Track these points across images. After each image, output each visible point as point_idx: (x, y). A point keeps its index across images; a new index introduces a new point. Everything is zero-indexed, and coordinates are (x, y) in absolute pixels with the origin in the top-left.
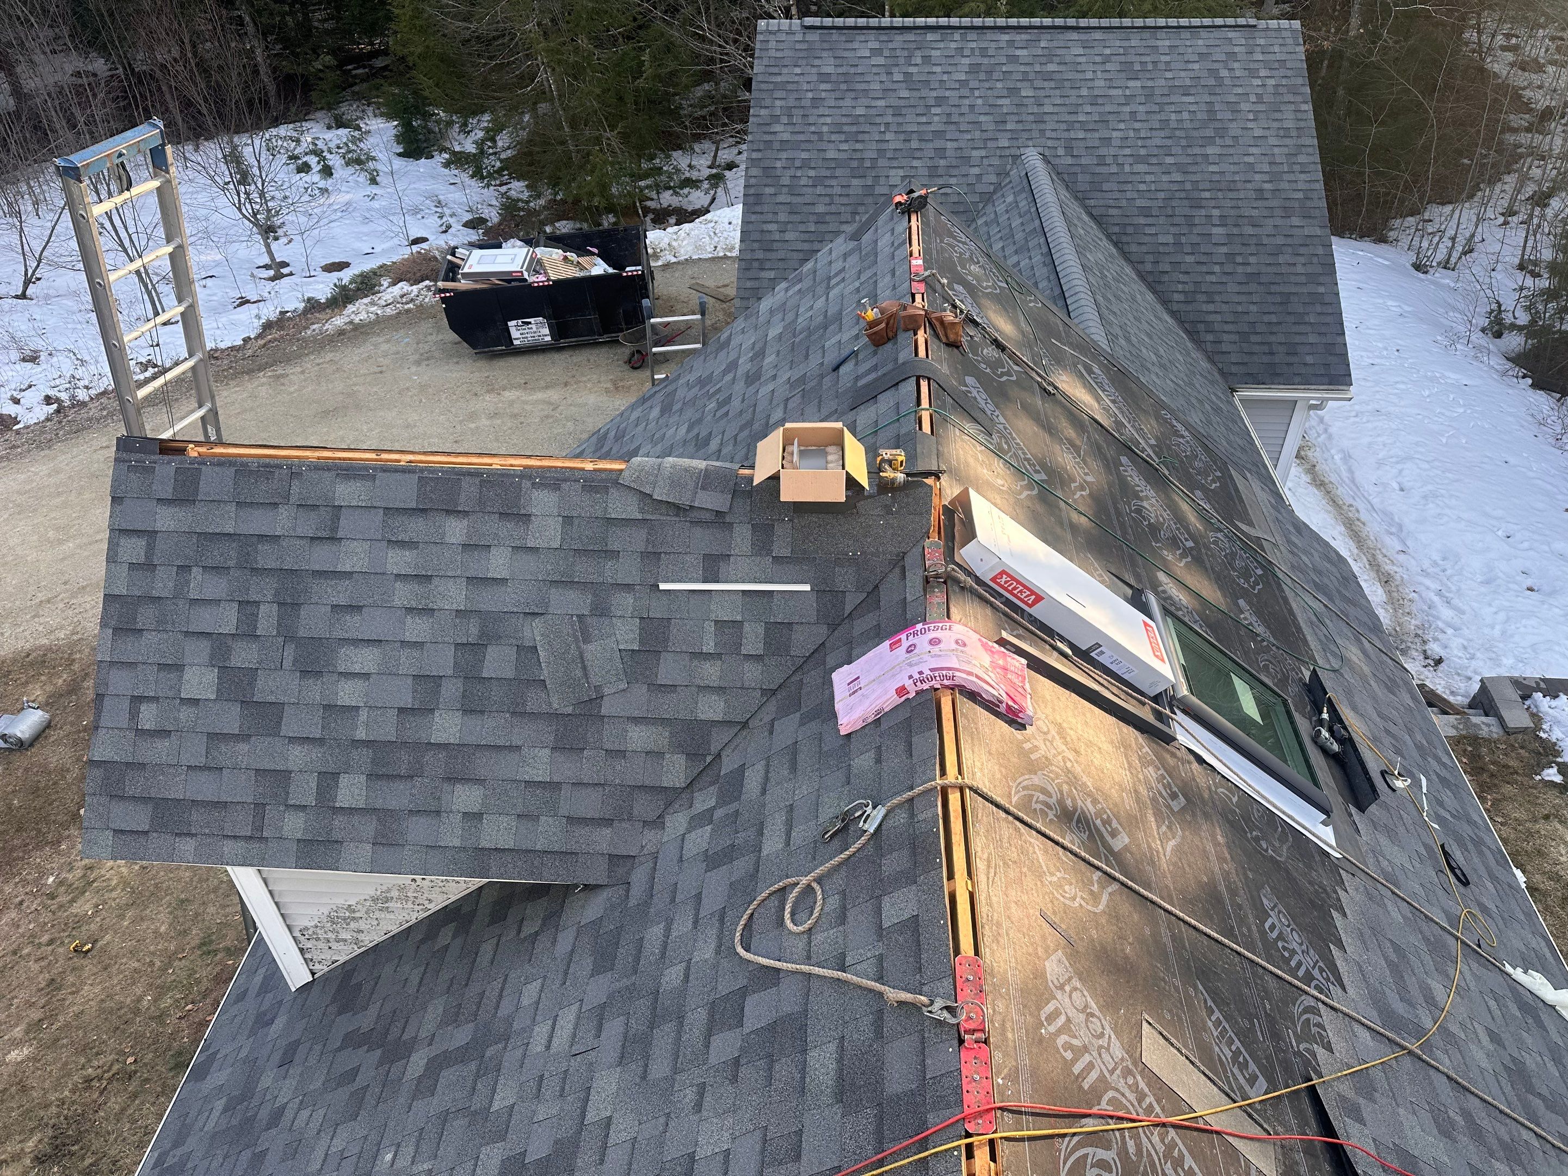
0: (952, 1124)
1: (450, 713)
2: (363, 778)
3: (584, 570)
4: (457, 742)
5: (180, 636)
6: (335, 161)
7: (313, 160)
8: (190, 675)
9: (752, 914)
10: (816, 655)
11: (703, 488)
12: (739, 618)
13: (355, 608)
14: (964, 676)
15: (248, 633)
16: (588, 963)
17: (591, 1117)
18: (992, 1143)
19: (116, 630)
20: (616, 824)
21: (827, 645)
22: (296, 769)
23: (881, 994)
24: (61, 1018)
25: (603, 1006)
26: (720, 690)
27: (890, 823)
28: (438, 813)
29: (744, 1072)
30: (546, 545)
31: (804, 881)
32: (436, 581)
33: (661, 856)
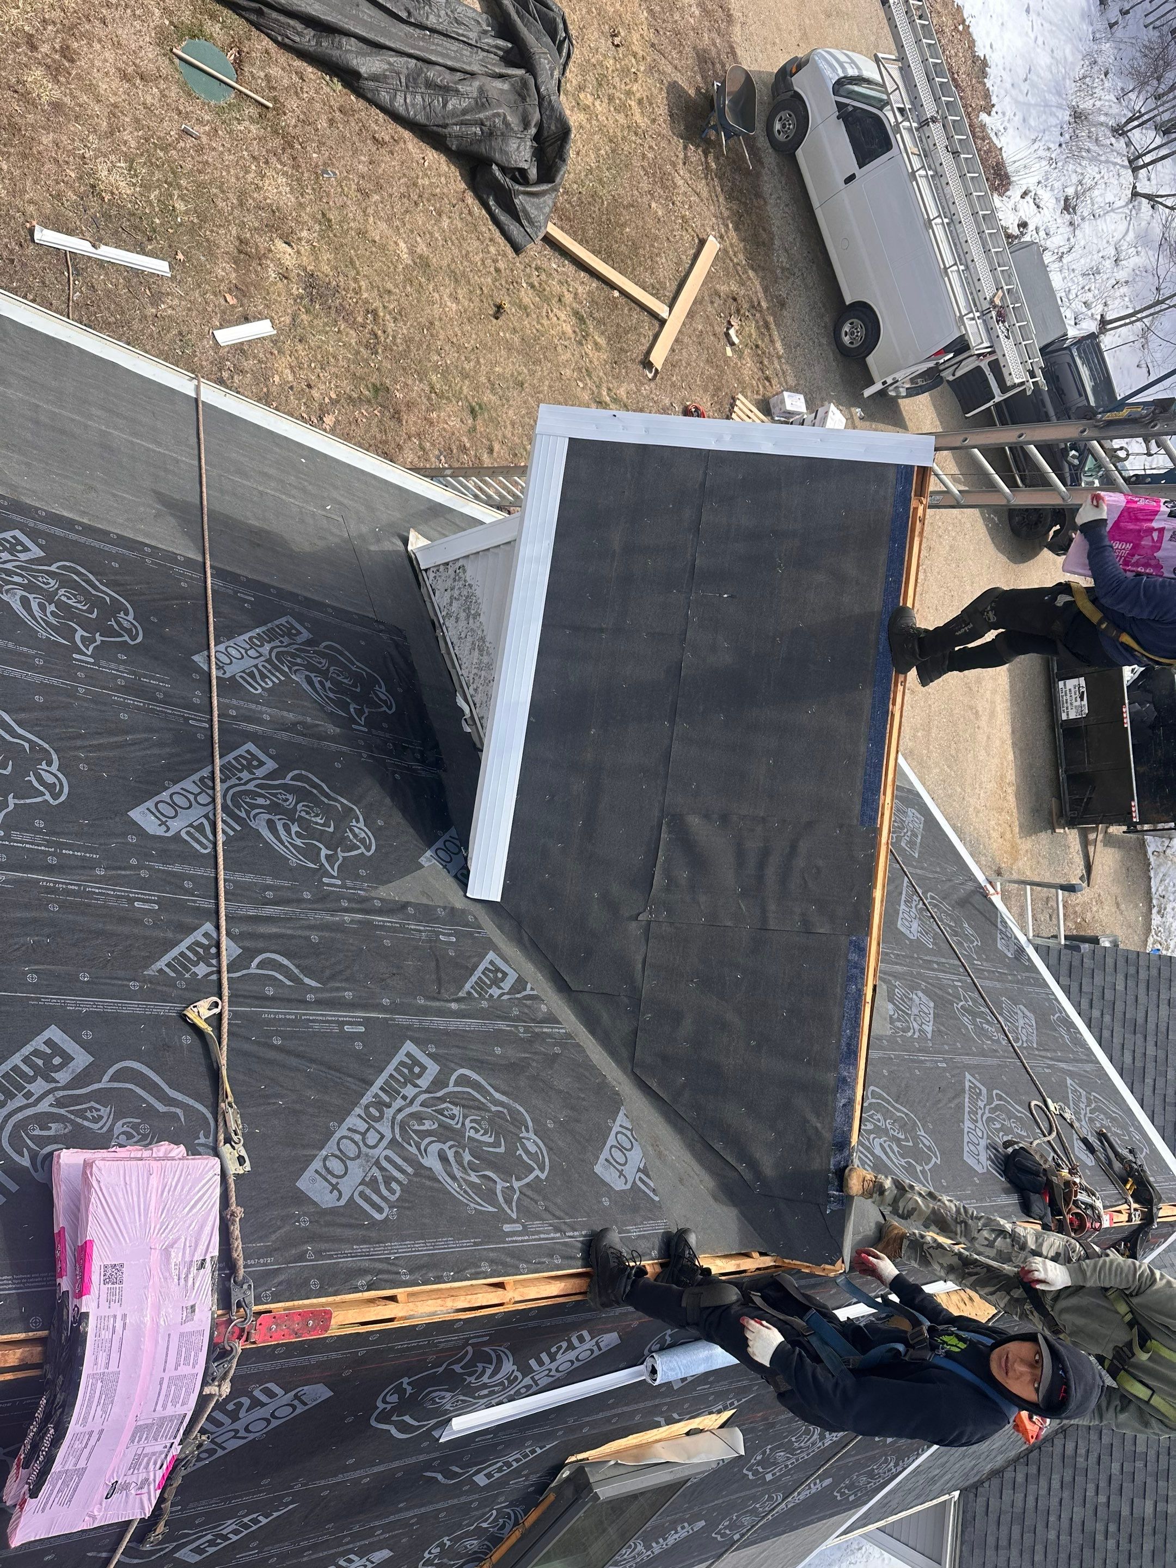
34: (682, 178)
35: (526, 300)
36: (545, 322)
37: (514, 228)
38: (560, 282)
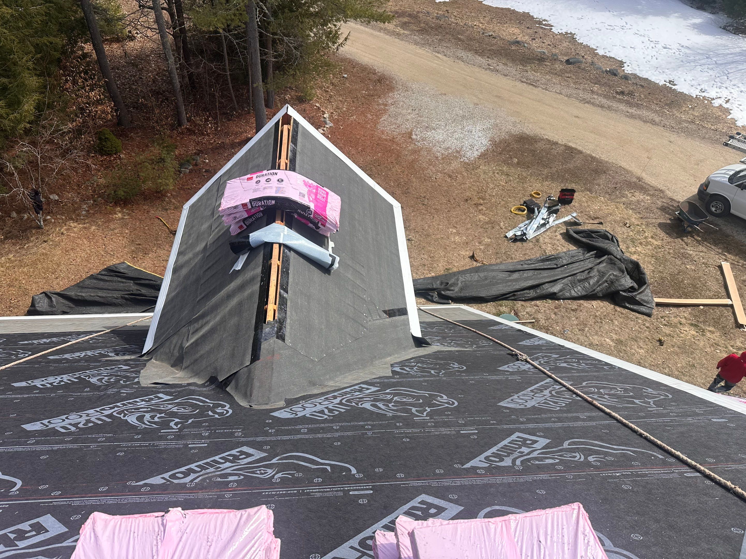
34: (691, 250)
35: (667, 332)
36: (682, 335)
37: (643, 309)
38: (675, 317)
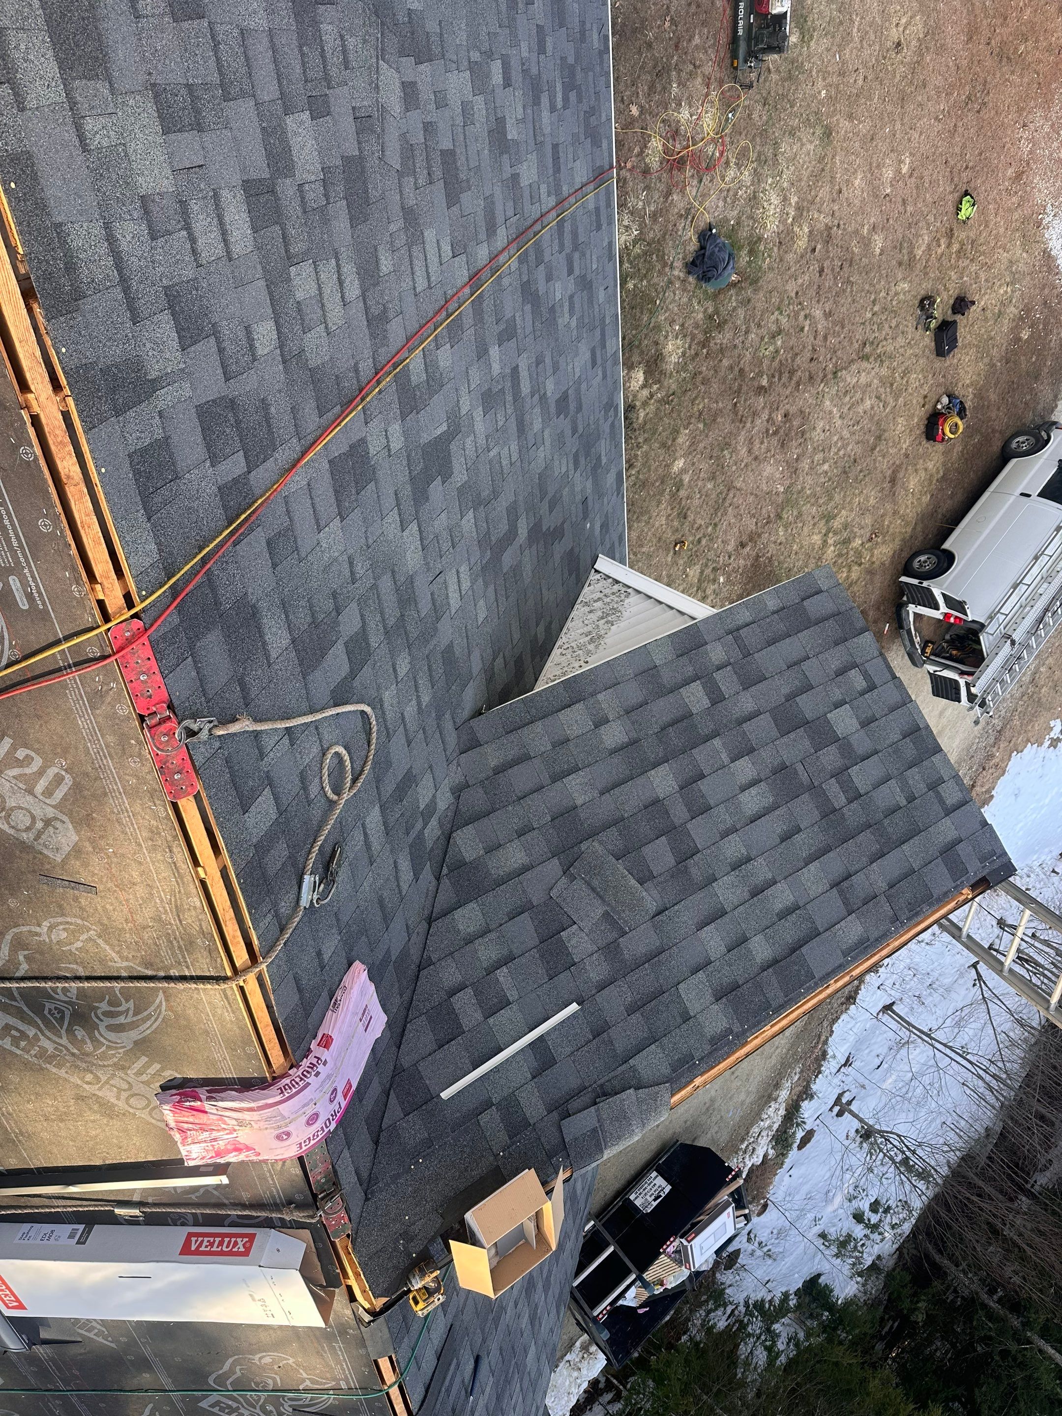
0: (156, 621)
1: (668, 794)
2: (694, 711)
3: (645, 980)
4: (649, 774)
5: (879, 747)
6: (859, 1231)
7: (874, 1219)
8: (854, 724)
9: (369, 746)
10: (399, 1030)
11: (594, 1130)
12: (491, 1021)
13: (785, 838)
14: (271, 1101)
15: (839, 774)
16: (458, 651)
17: (414, 527)
18: (107, 618)
19: (919, 729)
20: (491, 773)
21: (394, 1048)
22: (742, 693)
23: (256, 720)
24: (667, 497)
25: (438, 619)
26: (470, 940)
27: (292, 896)
28: (628, 712)
29: (330, 605)
30: (687, 981)
31: (345, 797)
32: (746, 895)
33: (445, 763)
